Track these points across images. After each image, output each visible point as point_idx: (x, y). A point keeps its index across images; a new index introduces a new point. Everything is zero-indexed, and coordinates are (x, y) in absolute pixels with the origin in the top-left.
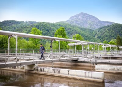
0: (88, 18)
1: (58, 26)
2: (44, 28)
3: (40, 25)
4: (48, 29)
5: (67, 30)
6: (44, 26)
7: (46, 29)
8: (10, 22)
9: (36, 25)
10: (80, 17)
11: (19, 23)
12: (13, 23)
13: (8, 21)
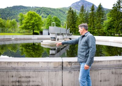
0: (87, 4)
1: (59, 11)
2: (45, 12)
3: (42, 9)
4: (48, 13)
5: (66, 15)
6: (45, 10)
7: (47, 13)
8: (19, 7)
9: (38, 9)
10: (80, 4)
11: (27, 8)
12: (21, 8)
13: (17, 6)
